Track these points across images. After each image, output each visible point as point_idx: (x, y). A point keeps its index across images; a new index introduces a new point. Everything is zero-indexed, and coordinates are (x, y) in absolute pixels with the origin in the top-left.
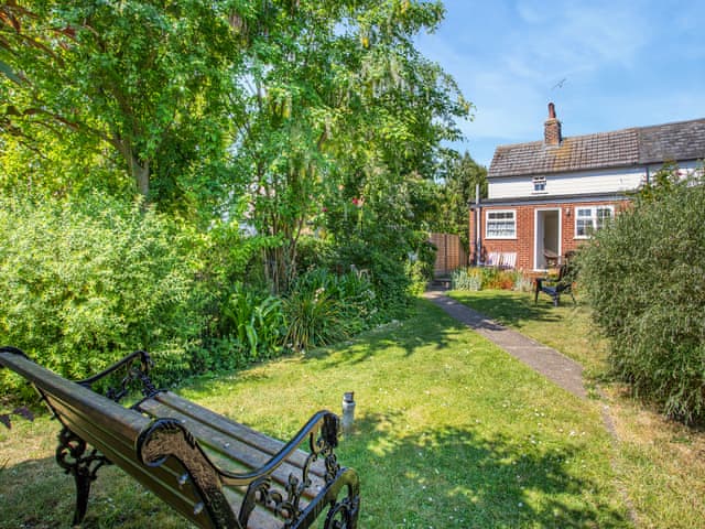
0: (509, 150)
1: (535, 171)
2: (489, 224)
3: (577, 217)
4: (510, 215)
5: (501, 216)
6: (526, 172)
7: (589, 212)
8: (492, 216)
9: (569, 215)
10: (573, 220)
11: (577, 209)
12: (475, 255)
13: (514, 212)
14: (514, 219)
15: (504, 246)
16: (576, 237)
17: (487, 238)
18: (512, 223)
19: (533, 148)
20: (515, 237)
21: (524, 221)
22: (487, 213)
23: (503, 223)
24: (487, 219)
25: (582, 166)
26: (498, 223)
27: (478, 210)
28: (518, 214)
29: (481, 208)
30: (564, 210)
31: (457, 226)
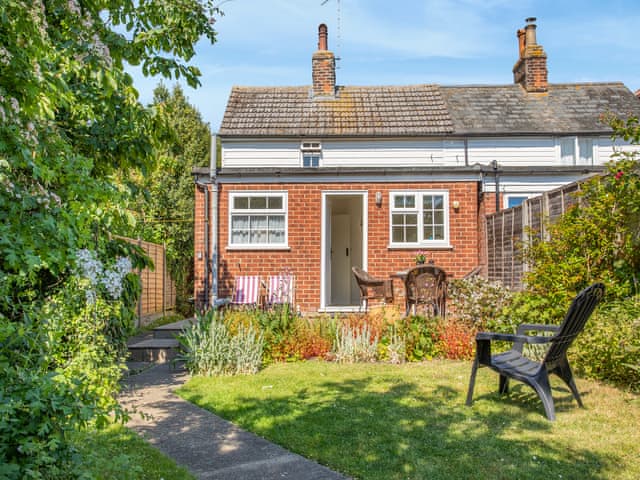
0: (255, 95)
1: (305, 131)
2: (236, 218)
3: (392, 208)
4: (276, 203)
5: (258, 203)
6: (289, 132)
7: (411, 200)
8: (240, 203)
9: (379, 205)
10: (386, 213)
11: (392, 195)
12: (206, 281)
13: (285, 196)
14: (285, 209)
15: (264, 263)
16: (393, 245)
17: (231, 246)
18: (280, 218)
19: (295, 97)
20: (285, 245)
21: (302, 214)
22: (232, 196)
23: (262, 218)
24: (232, 209)
25: (378, 130)
26: (254, 218)
27: (214, 188)
28: (291, 200)
29: (220, 188)
30: (372, 196)
31: (159, 227)
